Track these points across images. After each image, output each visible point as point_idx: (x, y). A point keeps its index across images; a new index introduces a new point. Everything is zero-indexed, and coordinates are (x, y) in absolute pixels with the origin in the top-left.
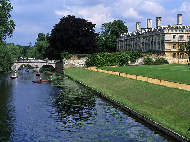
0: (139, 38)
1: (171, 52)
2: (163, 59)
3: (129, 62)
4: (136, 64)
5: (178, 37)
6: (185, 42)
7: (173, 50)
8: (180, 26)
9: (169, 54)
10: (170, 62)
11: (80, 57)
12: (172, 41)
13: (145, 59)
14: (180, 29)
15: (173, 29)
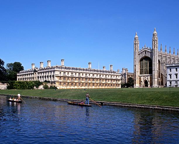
0: (36, 73)
1: (59, 82)
2: (54, 86)
3: (35, 87)
4: (39, 88)
5: (62, 73)
6: (66, 76)
7: (59, 81)
8: (63, 66)
9: (58, 83)
10: (58, 88)
11: (3, 83)
12: (59, 75)
13: (44, 86)
14: (63, 68)
15: (59, 68)
